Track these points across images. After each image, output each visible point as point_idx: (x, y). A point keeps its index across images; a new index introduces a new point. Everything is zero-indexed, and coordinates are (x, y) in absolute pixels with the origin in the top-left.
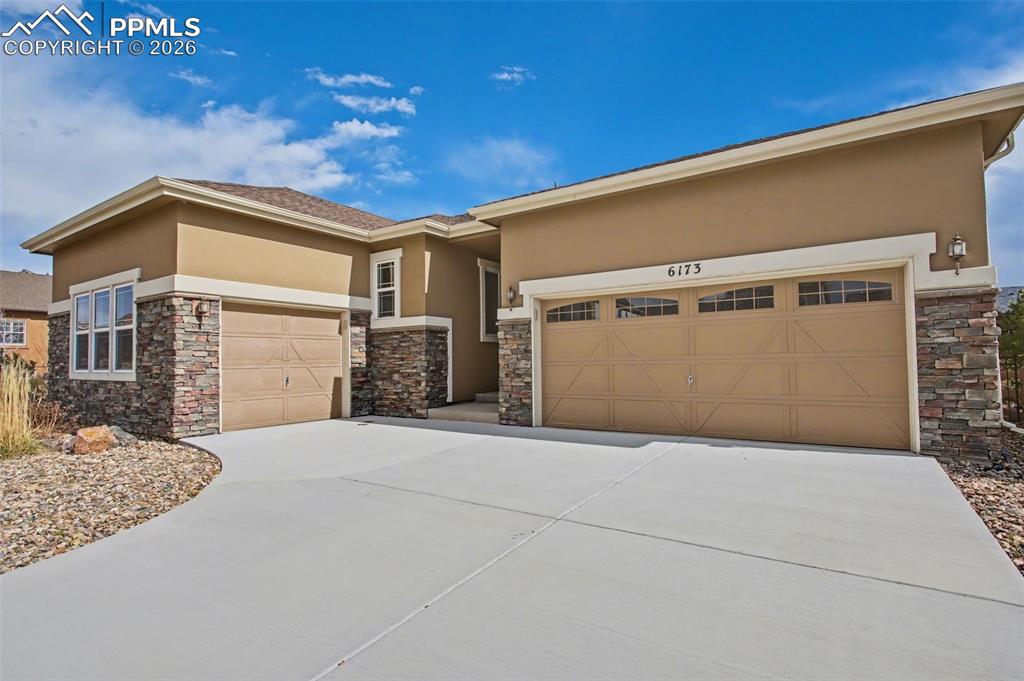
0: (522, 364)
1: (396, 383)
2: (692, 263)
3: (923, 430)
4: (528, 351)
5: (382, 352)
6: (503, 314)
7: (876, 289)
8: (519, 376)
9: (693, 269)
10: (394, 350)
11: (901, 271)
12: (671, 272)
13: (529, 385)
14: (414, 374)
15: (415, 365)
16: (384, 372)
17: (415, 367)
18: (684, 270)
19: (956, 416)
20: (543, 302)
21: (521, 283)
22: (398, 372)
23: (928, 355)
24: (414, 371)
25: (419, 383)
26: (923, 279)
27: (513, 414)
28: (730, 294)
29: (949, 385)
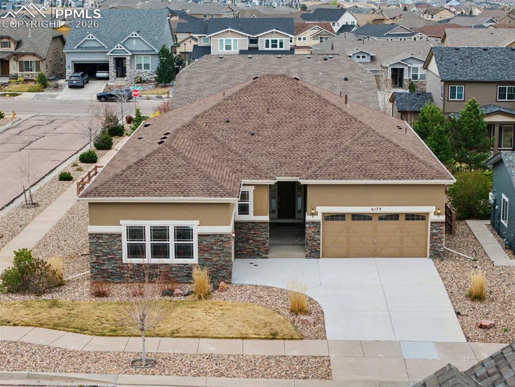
0: (317, 236)
1: (250, 244)
2: (379, 207)
3: (430, 253)
4: (318, 232)
5: (242, 231)
6: (309, 218)
7: (422, 217)
8: (315, 240)
9: (379, 209)
10: (250, 230)
11: (428, 214)
12: (372, 209)
13: (319, 244)
14: (263, 240)
15: (262, 236)
16: (243, 239)
17: (262, 238)
18: (376, 209)
19: (436, 249)
20: (323, 214)
21: (317, 207)
22: (252, 239)
23: (432, 235)
24: (262, 239)
25: (265, 244)
26: (433, 218)
27: (312, 255)
28: (387, 216)
29: (435, 242)
